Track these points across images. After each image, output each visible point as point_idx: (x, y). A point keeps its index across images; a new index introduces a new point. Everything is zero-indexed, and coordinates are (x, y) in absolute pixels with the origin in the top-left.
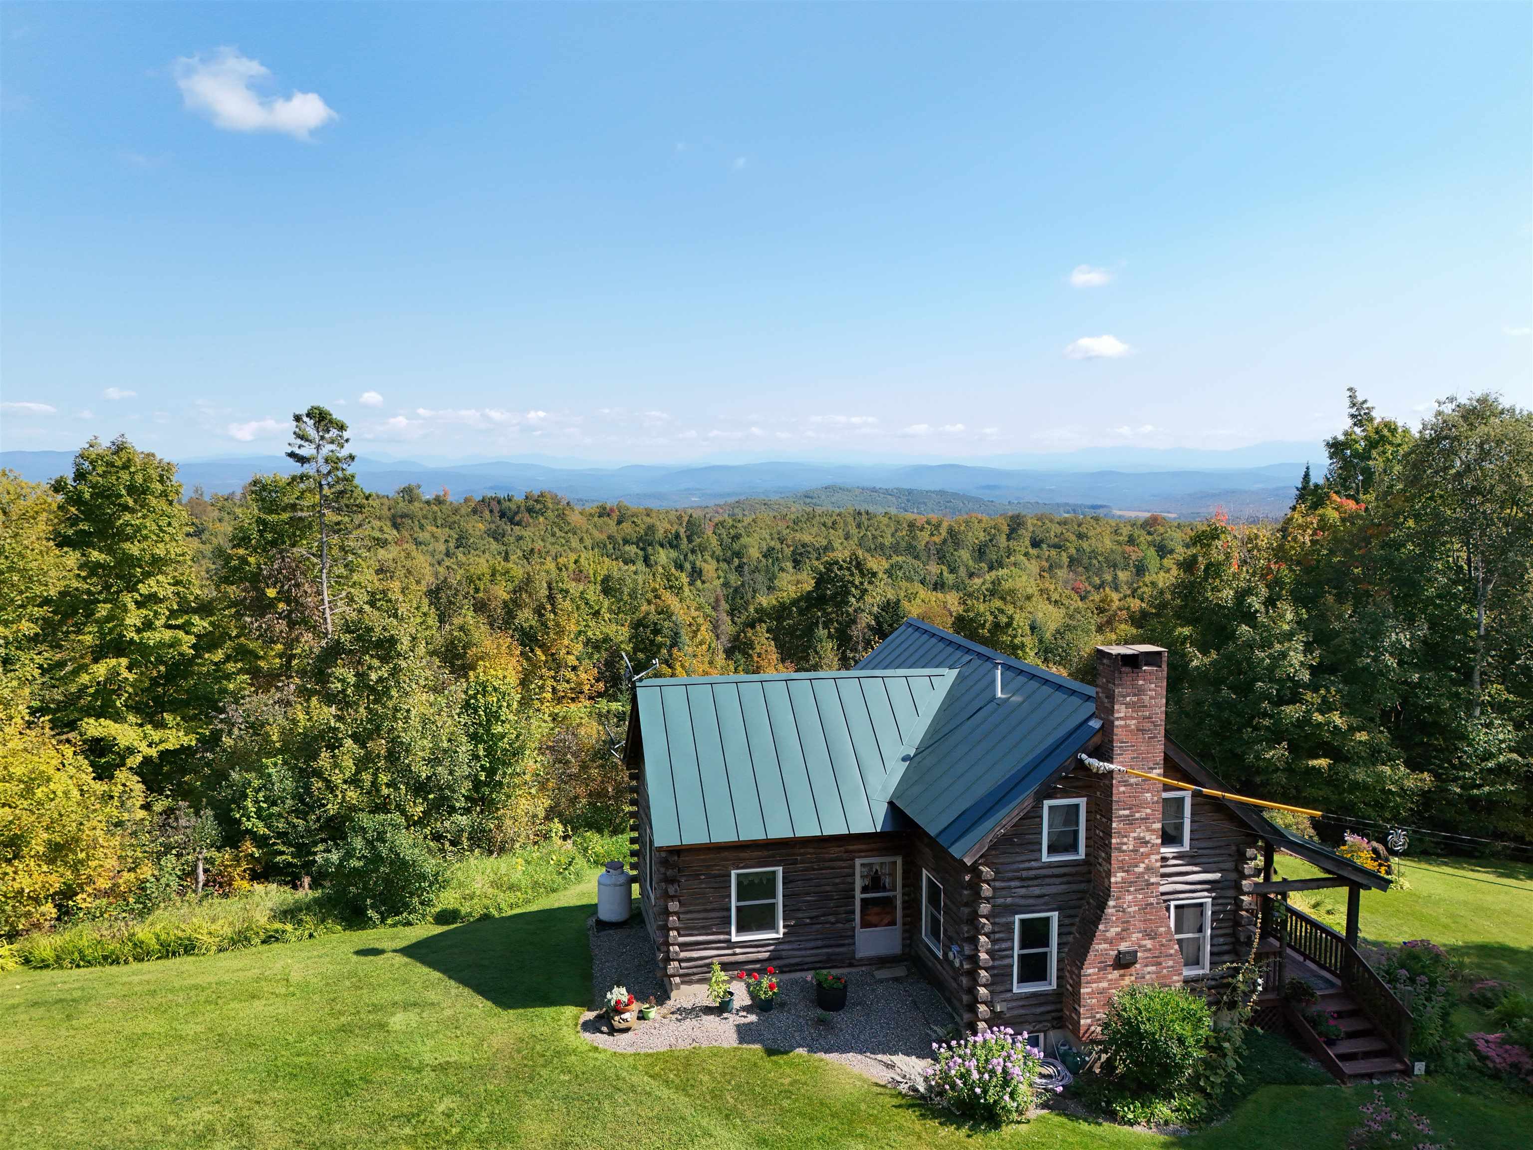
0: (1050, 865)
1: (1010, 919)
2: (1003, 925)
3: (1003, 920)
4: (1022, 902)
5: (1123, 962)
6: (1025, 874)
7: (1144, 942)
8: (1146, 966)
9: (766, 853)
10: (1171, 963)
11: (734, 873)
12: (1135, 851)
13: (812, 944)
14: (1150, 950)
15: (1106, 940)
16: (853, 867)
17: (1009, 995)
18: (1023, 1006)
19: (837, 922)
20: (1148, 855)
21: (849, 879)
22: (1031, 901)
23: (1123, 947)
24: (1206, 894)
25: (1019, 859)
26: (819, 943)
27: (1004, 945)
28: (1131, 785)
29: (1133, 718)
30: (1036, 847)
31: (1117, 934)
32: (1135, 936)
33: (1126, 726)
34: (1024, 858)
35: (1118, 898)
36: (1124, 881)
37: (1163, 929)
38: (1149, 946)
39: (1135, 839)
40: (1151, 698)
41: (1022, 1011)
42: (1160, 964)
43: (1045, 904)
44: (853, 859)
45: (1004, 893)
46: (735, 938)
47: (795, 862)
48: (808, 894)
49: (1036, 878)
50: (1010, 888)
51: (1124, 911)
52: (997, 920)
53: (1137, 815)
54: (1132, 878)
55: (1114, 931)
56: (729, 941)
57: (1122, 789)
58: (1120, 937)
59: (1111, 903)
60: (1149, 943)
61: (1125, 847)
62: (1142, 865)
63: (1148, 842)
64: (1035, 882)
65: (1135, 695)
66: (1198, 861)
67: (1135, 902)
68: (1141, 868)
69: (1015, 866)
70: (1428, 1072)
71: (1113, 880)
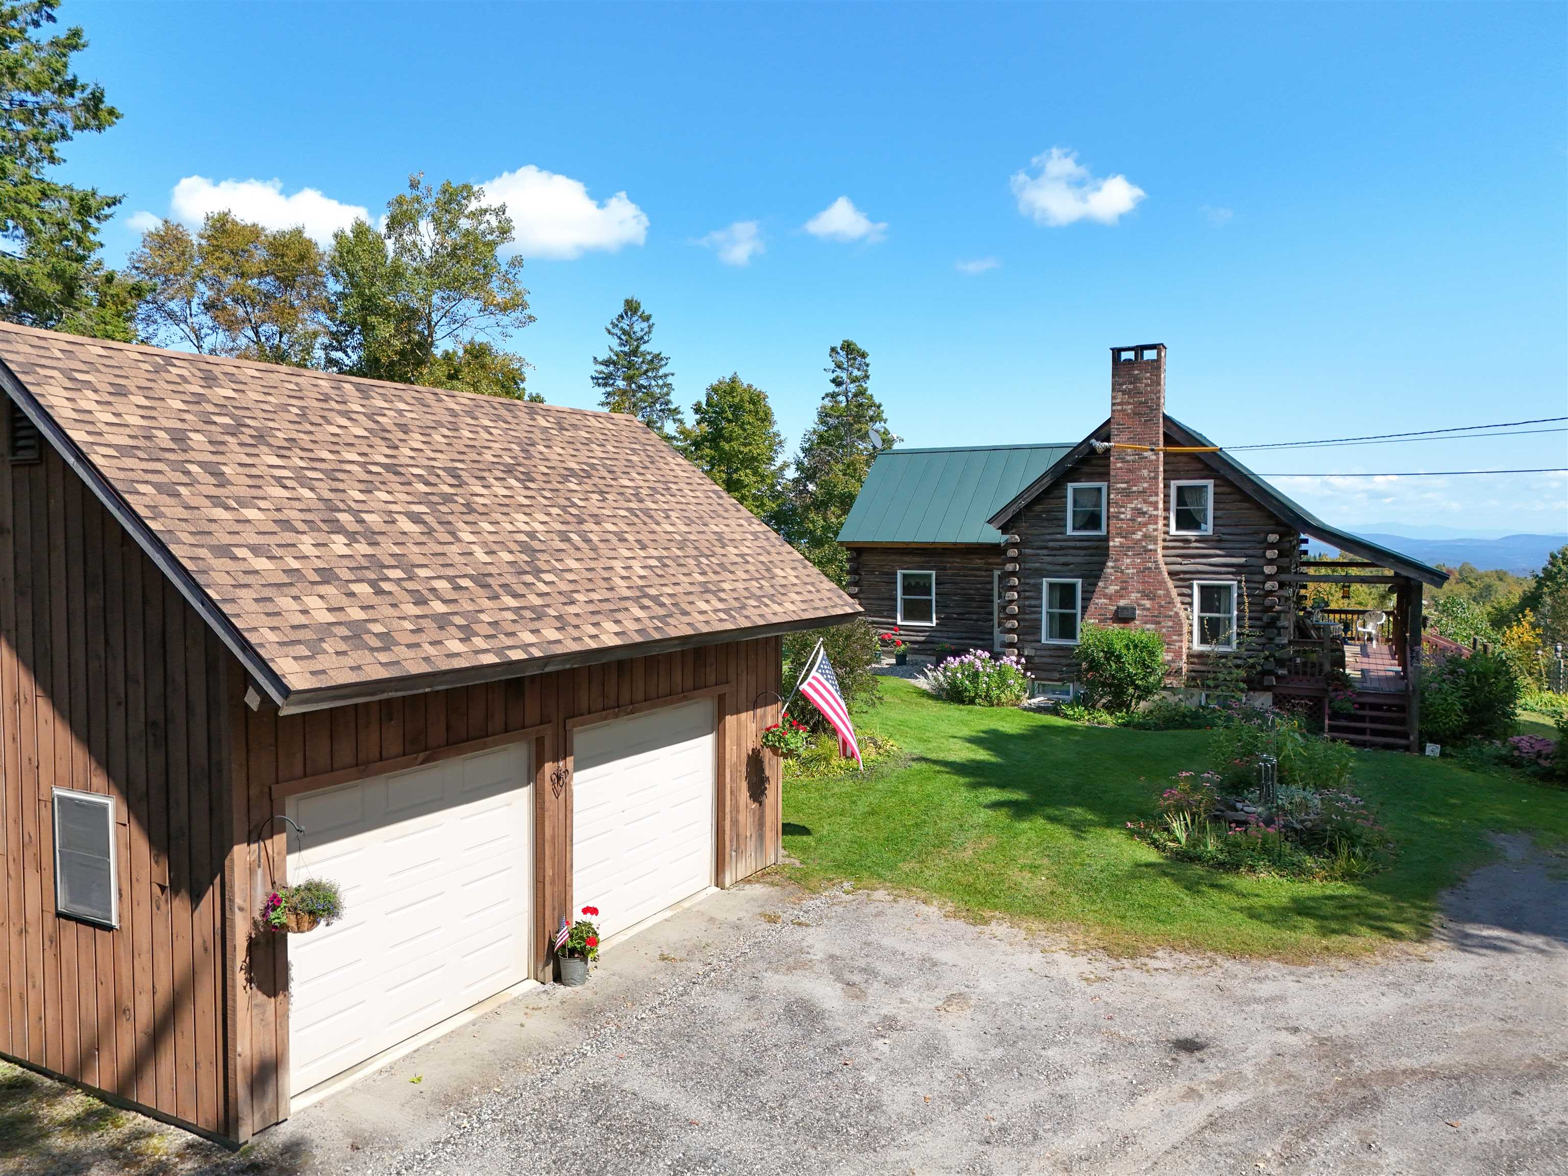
0: (1073, 539)
1: (1038, 581)
2: (1034, 585)
3: (1032, 581)
4: (1049, 567)
5: (1123, 617)
6: (1051, 544)
7: (1143, 602)
8: (1146, 623)
9: (923, 559)
10: (1170, 624)
11: (900, 573)
12: (1133, 520)
13: (958, 635)
14: (1149, 609)
15: (1105, 596)
16: (992, 576)
17: (1037, 645)
18: (1051, 656)
19: (977, 620)
20: (1145, 525)
21: (988, 586)
22: (1058, 568)
23: (1122, 603)
24: (1231, 577)
25: (1046, 531)
26: (964, 635)
27: (1033, 602)
28: (1128, 462)
29: (1129, 403)
30: (1061, 523)
31: (1117, 592)
32: (1134, 596)
33: (1123, 410)
34: (1050, 531)
35: (1116, 560)
36: (1122, 545)
37: (1161, 592)
38: (1148, 606)
39: (1133, 509)
40: (1147, 385)
41: (1050, 660)
42: (1159, 623)
43: (1071, 571)
44: (992, 570)
45: (1034, 558)
46: (899, 622)
47: (945, 569)
48: (956, 595)
49: (1061, 548)
50: (1038, 555)
51: (1122, 572)
52: (1027, 581)
53: (1134, 489)
54: (1130, 544)
55: (1112, 589)
56: (895, 624)
57: (1119, 465)
58: (1119, 595)
59: (1110, 564)
60: (1147, 603)
61: (1122, 516)
62: (1140, 533)
63: (1145, 513)
64: (1062, 552)
65: (1131, 383)
66: (1222, 545)
67: (1133, 565)
68: (1139, 535)
69: (1043, 537)
70: (1443, 754)
71: (1111, 544)
